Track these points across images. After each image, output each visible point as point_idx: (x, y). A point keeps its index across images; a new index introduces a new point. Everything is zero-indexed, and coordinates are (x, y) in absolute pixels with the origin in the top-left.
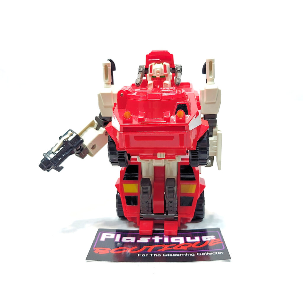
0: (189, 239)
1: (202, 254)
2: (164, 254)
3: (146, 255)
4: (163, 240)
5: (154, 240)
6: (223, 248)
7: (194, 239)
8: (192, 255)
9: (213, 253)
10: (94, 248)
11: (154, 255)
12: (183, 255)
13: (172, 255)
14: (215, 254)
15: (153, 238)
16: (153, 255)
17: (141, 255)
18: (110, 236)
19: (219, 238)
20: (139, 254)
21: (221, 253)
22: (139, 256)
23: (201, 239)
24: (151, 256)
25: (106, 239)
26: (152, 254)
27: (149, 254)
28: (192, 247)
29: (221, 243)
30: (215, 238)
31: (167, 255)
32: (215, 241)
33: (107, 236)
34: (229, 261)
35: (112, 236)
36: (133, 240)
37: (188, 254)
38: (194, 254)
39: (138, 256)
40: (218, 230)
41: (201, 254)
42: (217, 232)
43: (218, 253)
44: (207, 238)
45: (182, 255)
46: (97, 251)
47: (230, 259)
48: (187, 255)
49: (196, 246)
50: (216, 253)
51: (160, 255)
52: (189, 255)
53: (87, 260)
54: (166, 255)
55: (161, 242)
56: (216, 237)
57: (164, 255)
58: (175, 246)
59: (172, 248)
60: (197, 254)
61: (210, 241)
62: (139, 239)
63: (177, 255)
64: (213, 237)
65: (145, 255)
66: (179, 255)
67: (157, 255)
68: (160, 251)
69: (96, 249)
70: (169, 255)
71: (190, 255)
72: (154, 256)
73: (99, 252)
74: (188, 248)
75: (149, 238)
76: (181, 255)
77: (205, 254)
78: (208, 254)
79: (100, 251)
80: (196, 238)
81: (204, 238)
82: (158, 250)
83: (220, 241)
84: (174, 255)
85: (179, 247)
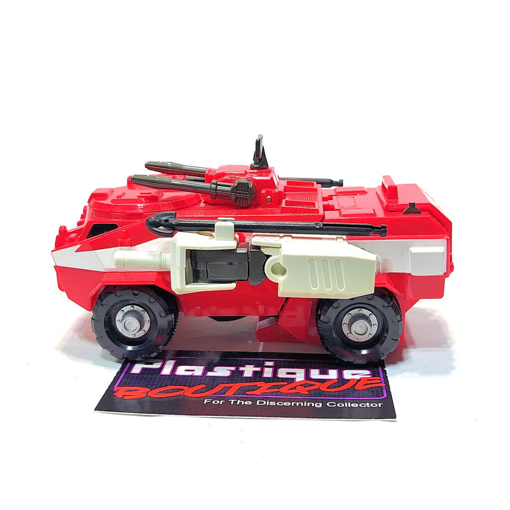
0: (315, 374)
1: (338, 405)
2: (258, 401)
4: (262, 372)
5: (243, 372)
6: (383, 395)
7: (327, 374)
8: (316, 406)
9: (360, 405)
10: (116, 388)
11: (239, 401)
12: (298, 404)
13: (275, 404)
14: (365, 406)
15: (242, 369)
16: (235, 403)
17: (212, 401)
19: (380, 377)
20: (206, 400)
21: (377, 405)
22: (207, 402)
23: (340, 374)
24: (232, 403)
25: (143, 370)
26: (233, 401)
27: (227, 399)
28: (319, 389)
29: (382, 386)
30: (369, 376)
31: (265, 402)
32: (368, 380)
34: (395, 421)
36: (198, 371)
37: (308, 404)
38: (321, 404)
39: (205, 403)
41: (335, 405)
43: (371, 405)
44: (353, 374)
45: (295, 405)
46: (120, 393)
47: (395, 417)
48: (305, 405)
49: (327, 388)
50: (368, 404)
51: (251, 403)
52: (311, 405)
53: (98, 411)
54: (263, 403)
55: (258, 376)
56: (373, 375)
57: (258, 404)
58: (286, 385)
59: (277, 390)
60: (328, 404)
61: (358, 381)
62: (212, 370)
63: (285, 404)
64: (368, 372)
65: (218, 402)
66: (290, 403)
67: (243, 403)
68: (252, 395)
69: (119, 390)
70: (268, 404)
71: (313, 405)
72: (238, 403)
73: (124, 396)
74: (311, 390)
75: (233, 368)
76: (293, 405)
77: (343, 405)
78: (349, 406)
79: (127, 393)
80: (331, 371)
81: (348, 374)
82: (247, 393)
83: (381, 383)
84: (280, 404)
85: (291, 389)
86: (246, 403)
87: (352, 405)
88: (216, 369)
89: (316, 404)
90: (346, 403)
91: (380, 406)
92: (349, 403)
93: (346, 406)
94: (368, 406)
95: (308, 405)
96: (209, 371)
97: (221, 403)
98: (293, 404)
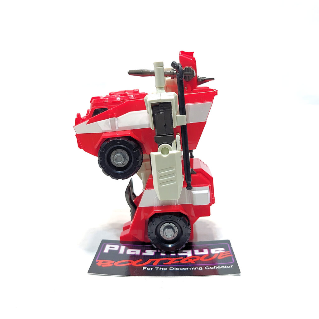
0: (197, 252)
1: (211, 268)
2: (170, 268)
3: (152, 269)
6: (232, 261)
7: (203, 251)
9: (222, 267)
10: (97, 261)
13: (179, 269)
14: (224, 268)
15: (159, 251)
16: (159, 269)
17: (147, 269)
18: (114, 248)
19: (229, 251)
20: (143, 268)
21: (230, 267)
22: (144, 269)
23: (209, 251)
24: (157, 269)
25: (110, 251)
27: (154, 267)
28: (200, 260)
29: (231, 256)
30: (224, 251)
32: (224, 253)
33: (111, 247)
34: (239, 275)
35: (116, 247)
36: (138, 252)
38: (202, 268)
40: (228, 242)
41: (209, 268)
42: (226, 244)
43: (227, 267)
44: (216, 251)
45: (189, 269)
46: (100, 263)
47: (240, 272)
48: (194, 269)
49: (204, 259)
50: (225, 266)
51: (166, 269)
53: (89, 273)
54: (173, 269)
56: (226, 250)
57: (170, 269)
58: (183, 259)
60: (205, 268)
61: (219, 254)
63: (184, 269)
64: (223, 249)
66: (186, 268)
67: (162, 269)
68: (166, 265)
69: (99, 262)
70: (175, 269)
73: (102, 265)
74: (196, 261)
75: (155, 251)
79: (103, 264)
80: (204, 250)
81: (213, 251)
82: (164, 264)
83: (230, 254)
84: (181, 269)
85: (186, 261)
86: (164, 269)
87: (218, 267)
88: (147, 251)
89: (199, 268)
90: (214, 267)
91: (232, 267)
92: (216, 267)
93: (215, 268)
94: (226, 268)
95: (196, 269)
96: (143, 252)
97: (151, 269)
98: (188, 268)
